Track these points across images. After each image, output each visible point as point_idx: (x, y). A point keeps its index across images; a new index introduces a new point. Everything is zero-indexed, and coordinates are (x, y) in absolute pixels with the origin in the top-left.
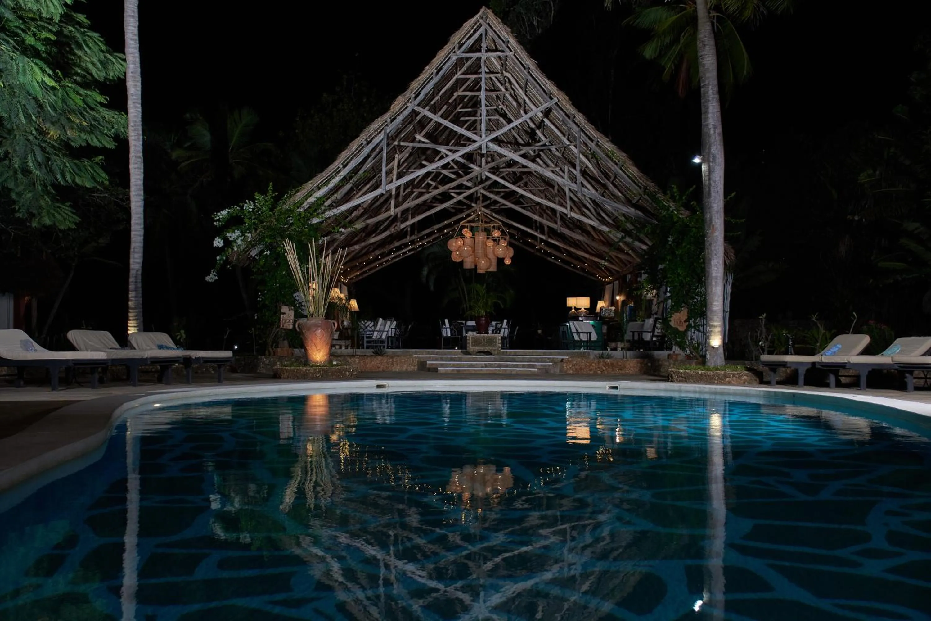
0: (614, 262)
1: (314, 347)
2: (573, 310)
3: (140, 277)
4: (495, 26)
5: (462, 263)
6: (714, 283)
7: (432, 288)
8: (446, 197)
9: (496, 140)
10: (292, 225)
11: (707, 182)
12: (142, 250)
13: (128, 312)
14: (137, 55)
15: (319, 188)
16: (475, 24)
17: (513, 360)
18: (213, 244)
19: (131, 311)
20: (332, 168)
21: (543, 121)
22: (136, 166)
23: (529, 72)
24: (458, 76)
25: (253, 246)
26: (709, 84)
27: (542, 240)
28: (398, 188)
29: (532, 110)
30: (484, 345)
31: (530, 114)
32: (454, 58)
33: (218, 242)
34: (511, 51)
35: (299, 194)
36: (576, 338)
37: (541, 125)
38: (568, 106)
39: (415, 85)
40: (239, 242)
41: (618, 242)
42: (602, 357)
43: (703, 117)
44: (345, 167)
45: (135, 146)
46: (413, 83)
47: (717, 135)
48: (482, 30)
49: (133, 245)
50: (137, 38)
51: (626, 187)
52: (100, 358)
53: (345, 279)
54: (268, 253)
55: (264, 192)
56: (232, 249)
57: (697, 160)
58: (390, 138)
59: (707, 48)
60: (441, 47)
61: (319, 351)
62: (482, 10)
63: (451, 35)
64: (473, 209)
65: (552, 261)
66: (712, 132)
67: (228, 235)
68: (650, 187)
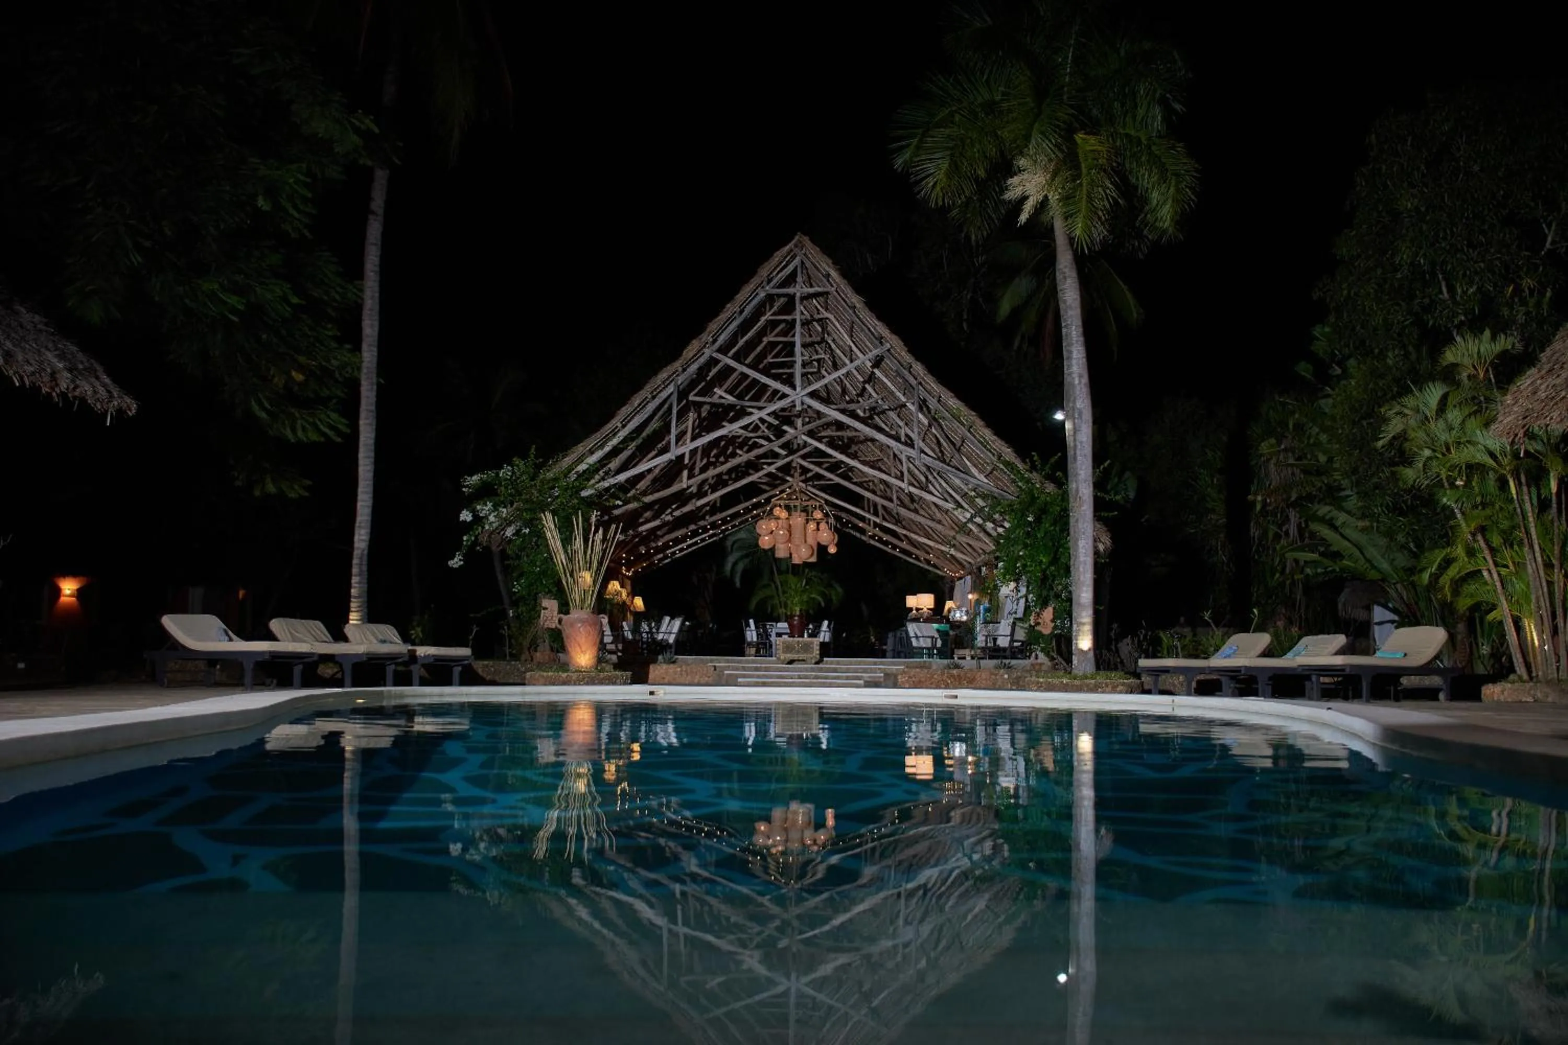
0: (965, 551)
1: (578, 649)
2: (914, 612)
3: (365, 558)
4: (813, 256)
5: (773, 550)
6: (1081, 569)
7: (738, 584)
8: (753, 466)
9: (813, 395)
10: (557, 497)
11: (1072, 444)
12: (369, 524)
13: (350, 601)
14: (377, 289)
15: (592, 452)
16: (788, 254)
17: (835, 671)
18: (459, 517)
19: (353, 600)
20: (609, 427)
21: (873, 373)
22: (367, 421)
23: (855, 312)
24: (768, 316)
25: (509, 525)
26: (1072, 324)
27: (876, 525)
28: (693, 452)
29: (859, 358)
30: (798, 652)
31: (857, 363)
32: (762, 295)
33: (466, 516)
34: (832, 286)
35: (567, 459)
36: (915, 643)
37: (871, 379)
38: (903, 353)
39: (713, 326)
40: (492, 518)
41: (966, 523)
42: (948, 667)
43: (1065, 363)
44: (624, 426)
45: (368, 397)
46: (711, 324)
47: (1083, 386)
48: (797, 261)
49: (359, 519)
50: (377, 269)
51: (977, 454)
52: (304, 650)
53: (628, 570)
54: (527, 531)
55: (524, 456)
56: (483, 528)
57: (1059, 416)
58: (683, 394)
59: (1069, 281)
60: (746, 281)
61: (584, 652)
62: (797, 238)
63: (758, 267)
64: (788, 484)
65: (889, 551)
66: (1077, 382)
67: (478, 507)
68: (1006, 454)
